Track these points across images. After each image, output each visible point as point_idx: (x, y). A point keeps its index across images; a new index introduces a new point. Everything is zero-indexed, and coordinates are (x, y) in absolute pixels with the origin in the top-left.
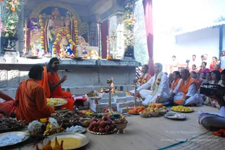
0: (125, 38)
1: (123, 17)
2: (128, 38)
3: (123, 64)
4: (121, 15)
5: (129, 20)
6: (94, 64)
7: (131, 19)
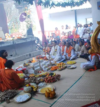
0: (27, 24)
1: (23, 9)
2: (28, 23)
3: (28, 40)
4: (21, 8)
5: (28, 12)
6: (12, 44)
7: (29, 11)
